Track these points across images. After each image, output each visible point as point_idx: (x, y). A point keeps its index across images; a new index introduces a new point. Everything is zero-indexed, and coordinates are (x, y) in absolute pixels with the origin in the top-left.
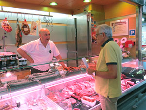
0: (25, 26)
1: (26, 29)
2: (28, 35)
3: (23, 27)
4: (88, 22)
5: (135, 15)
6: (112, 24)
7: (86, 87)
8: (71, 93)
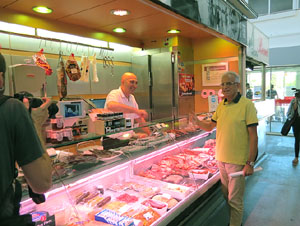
0: (73, 65)
1: (74, 71)
2: (77, 82)
3: (69, 67)
4: (173, 64)
5: (236, 59)
6: (206, 68)
7: (184, 161)
8: (169, 169)
